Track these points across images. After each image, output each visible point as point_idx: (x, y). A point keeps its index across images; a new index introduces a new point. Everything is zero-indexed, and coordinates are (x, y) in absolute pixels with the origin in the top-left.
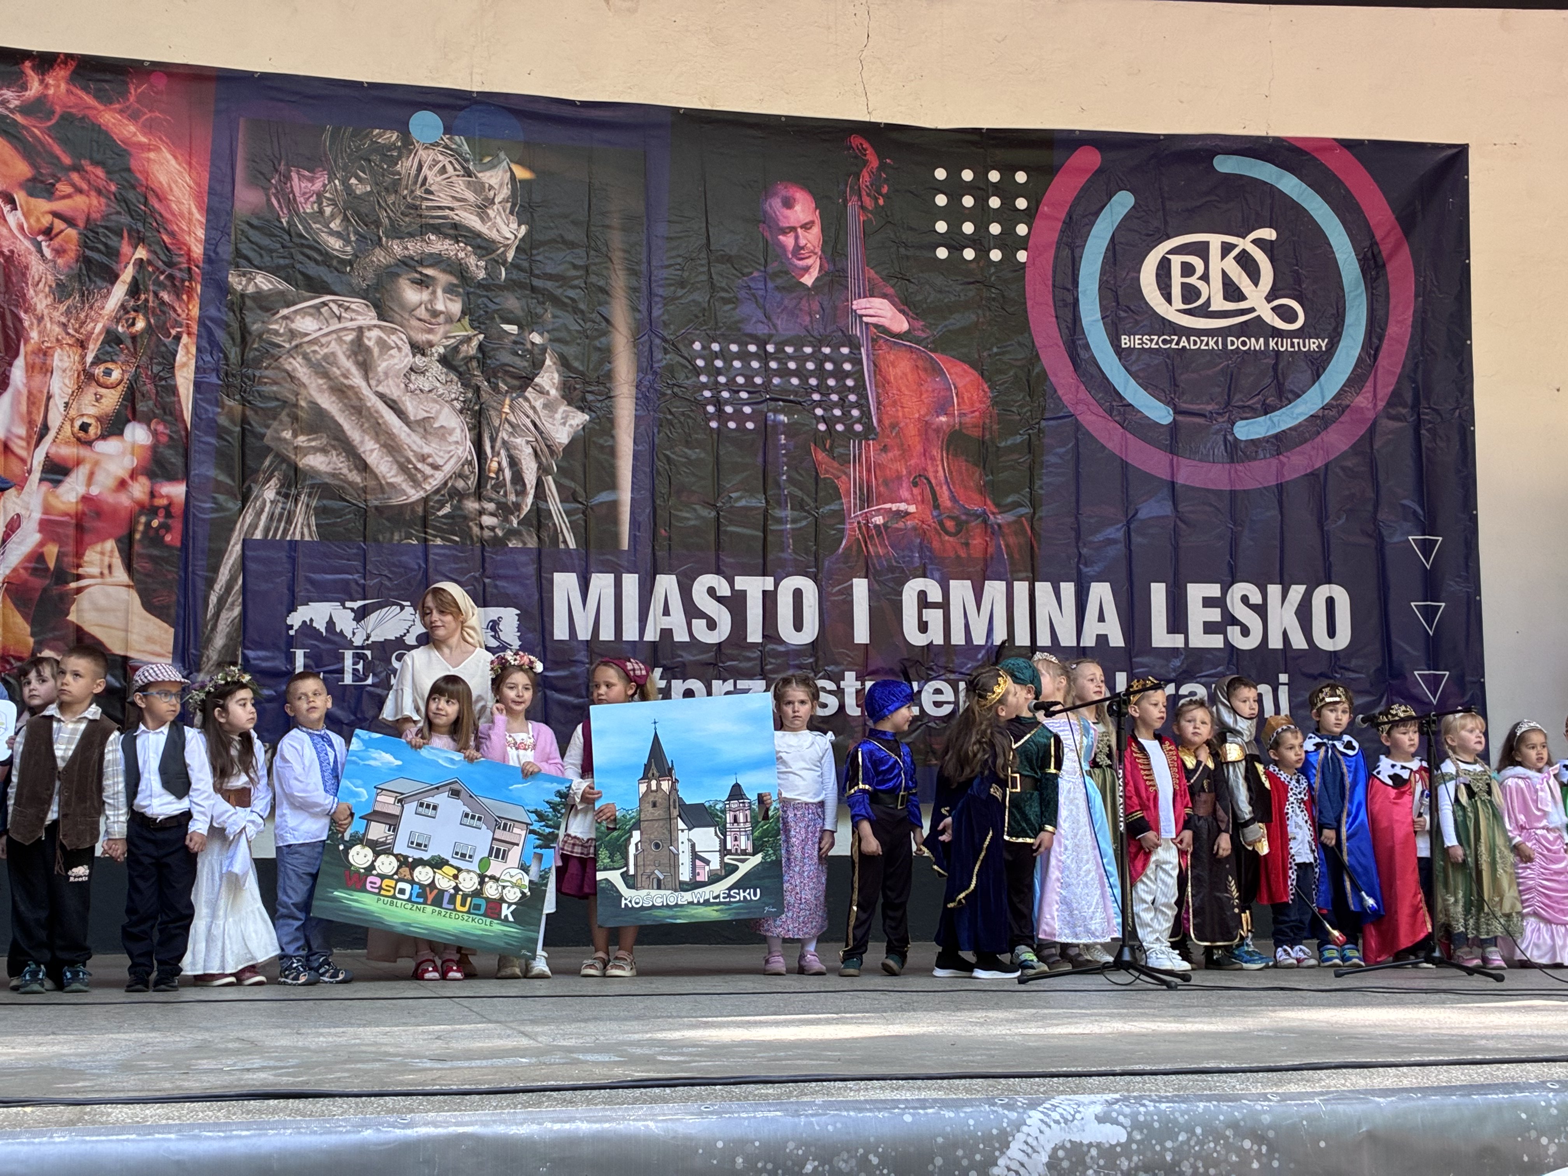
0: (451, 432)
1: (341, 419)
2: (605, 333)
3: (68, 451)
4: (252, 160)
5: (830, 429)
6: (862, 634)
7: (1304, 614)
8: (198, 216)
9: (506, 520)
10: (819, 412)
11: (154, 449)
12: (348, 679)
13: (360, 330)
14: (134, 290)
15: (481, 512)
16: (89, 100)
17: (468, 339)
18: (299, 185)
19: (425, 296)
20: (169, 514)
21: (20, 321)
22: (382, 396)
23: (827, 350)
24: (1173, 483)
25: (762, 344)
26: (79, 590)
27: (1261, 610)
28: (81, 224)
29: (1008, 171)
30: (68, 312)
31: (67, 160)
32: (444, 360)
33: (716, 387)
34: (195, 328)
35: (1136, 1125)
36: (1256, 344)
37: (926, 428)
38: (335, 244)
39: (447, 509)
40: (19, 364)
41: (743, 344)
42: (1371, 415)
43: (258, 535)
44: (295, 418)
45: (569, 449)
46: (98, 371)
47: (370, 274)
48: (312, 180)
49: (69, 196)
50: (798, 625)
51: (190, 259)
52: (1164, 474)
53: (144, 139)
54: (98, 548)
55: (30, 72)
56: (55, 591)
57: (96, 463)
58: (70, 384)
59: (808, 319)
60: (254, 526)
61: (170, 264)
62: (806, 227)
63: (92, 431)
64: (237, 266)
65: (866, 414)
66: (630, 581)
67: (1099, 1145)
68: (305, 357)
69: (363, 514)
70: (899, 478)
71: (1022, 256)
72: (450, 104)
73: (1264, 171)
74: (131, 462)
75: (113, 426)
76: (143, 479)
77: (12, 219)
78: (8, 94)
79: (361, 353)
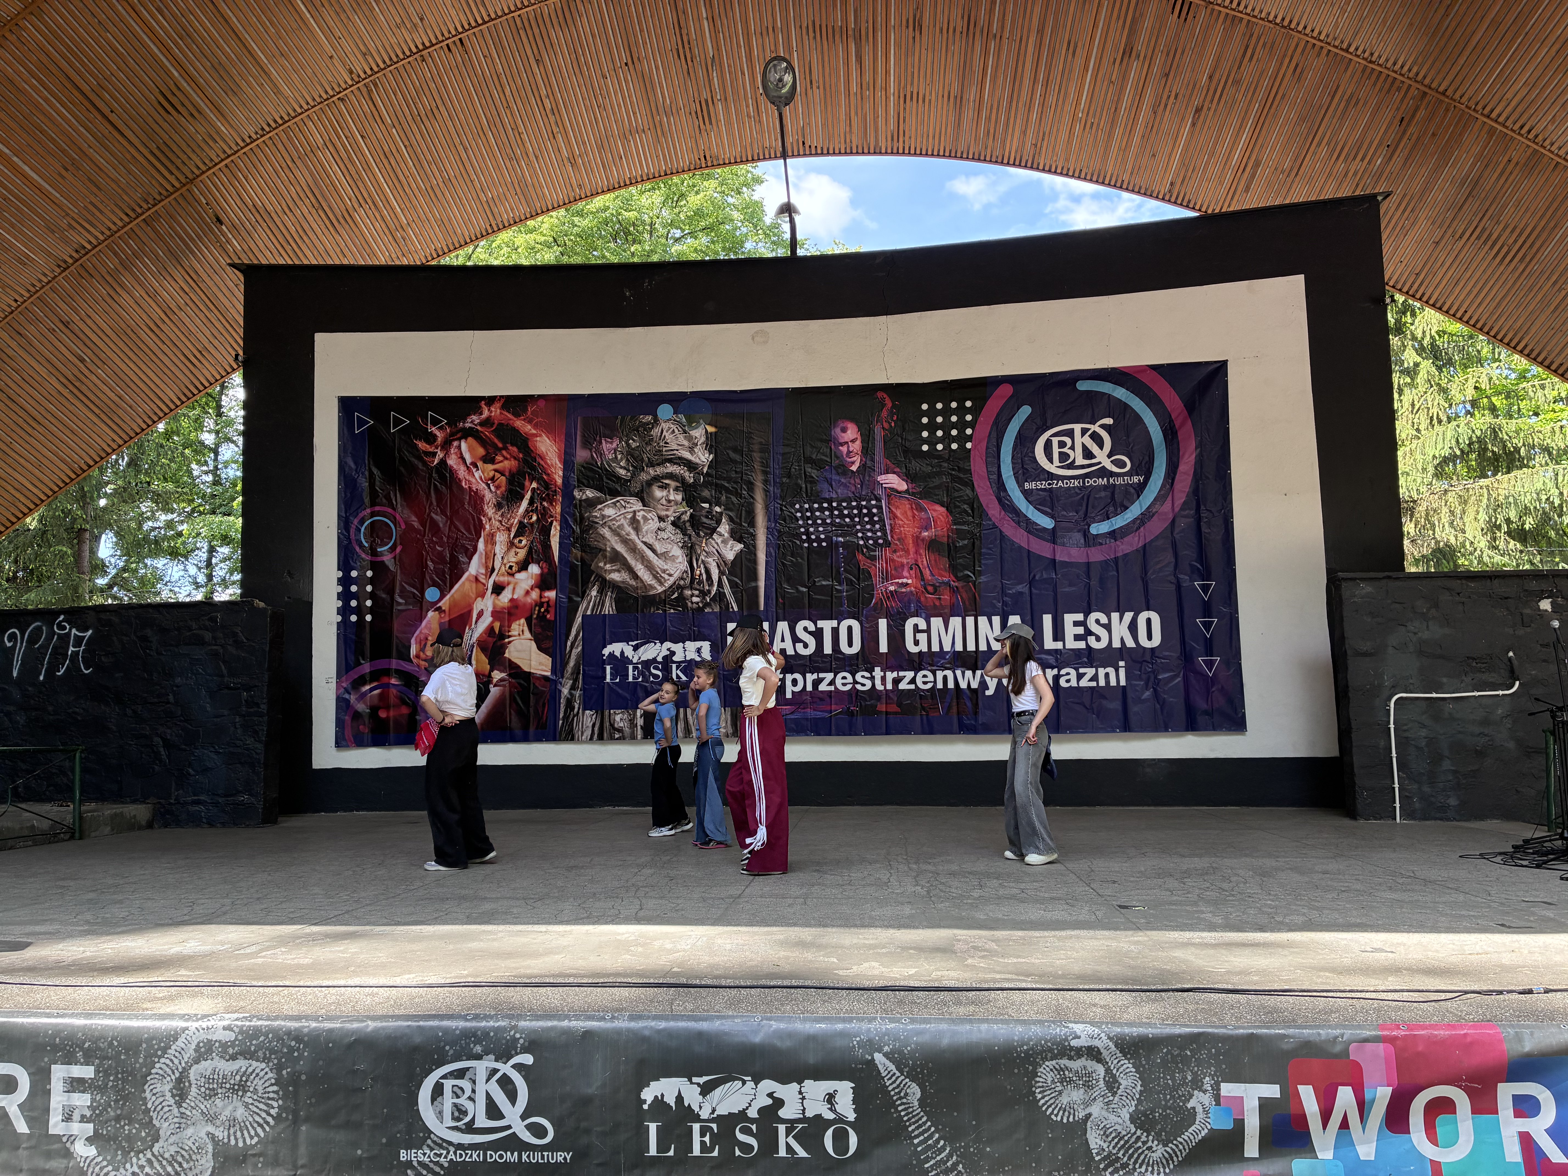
0: (677, 557)
1: (626, 555)
2: (752, 504)
3: (506, 579)
4: (583, 436)
5: (865, 543)
6: (883, 648)
7: (1133, 628)
8: (560, 465)
9: (704, 598)
10: (860, 535)
11: (542, 575)
12: (631, 679)
13: (635, 512)
14: (531, 502)
15: (692, 595)
16: (509, 416)
17: (686, 512)
18: (606, 446)
19: (665, 493)
20: (548, 606)
21: (481, 521)
22: (645, 543)
23: (863, 503)
24: (1054, 561)
25: (830, 502)
26: (509, 642)
27: (1108, 627)
28: (507, 474)
29: (961, 402)
30: (502, 515)
31: (500, 445)
32: (674, 524)
33: (807, 526)
34: (559, 517)
36: (1102, 482)
37: (917, 539)
38: (622, 472)
39: (676, 595)
40: (481, 540)
41: (820, 504)
42: (1171, 516)
43: (589, 613)
44: (605, 556)
45: (733, 562)
46: (516, 541)
47: (639, 485)
48: (611, 443)
49: (501, 462)
50: (850, 644)
51: (556, 486)
52: (1049, 555)
53: (534, 432)
54: (518, 622)
55: (484, 406)
56: (499, 643)
57: (516, 584)
58: (504, 548)
59: (853, 489)
60: (587, 608)
61: (547, 489)
62: (853, 441)
63: (514, 569)
64: (576, 486)
65: (885, 534)
68: (610, 528)
69: (637, 599)
70: (903, 566)
71: (969, 445)
72: (676, 399)
73: (1105, 387)
74: (531, 582)
75: (523, 566)
76: (537, 590)
77: (477, 475)
78: (474, 417)
79: (635, 523)
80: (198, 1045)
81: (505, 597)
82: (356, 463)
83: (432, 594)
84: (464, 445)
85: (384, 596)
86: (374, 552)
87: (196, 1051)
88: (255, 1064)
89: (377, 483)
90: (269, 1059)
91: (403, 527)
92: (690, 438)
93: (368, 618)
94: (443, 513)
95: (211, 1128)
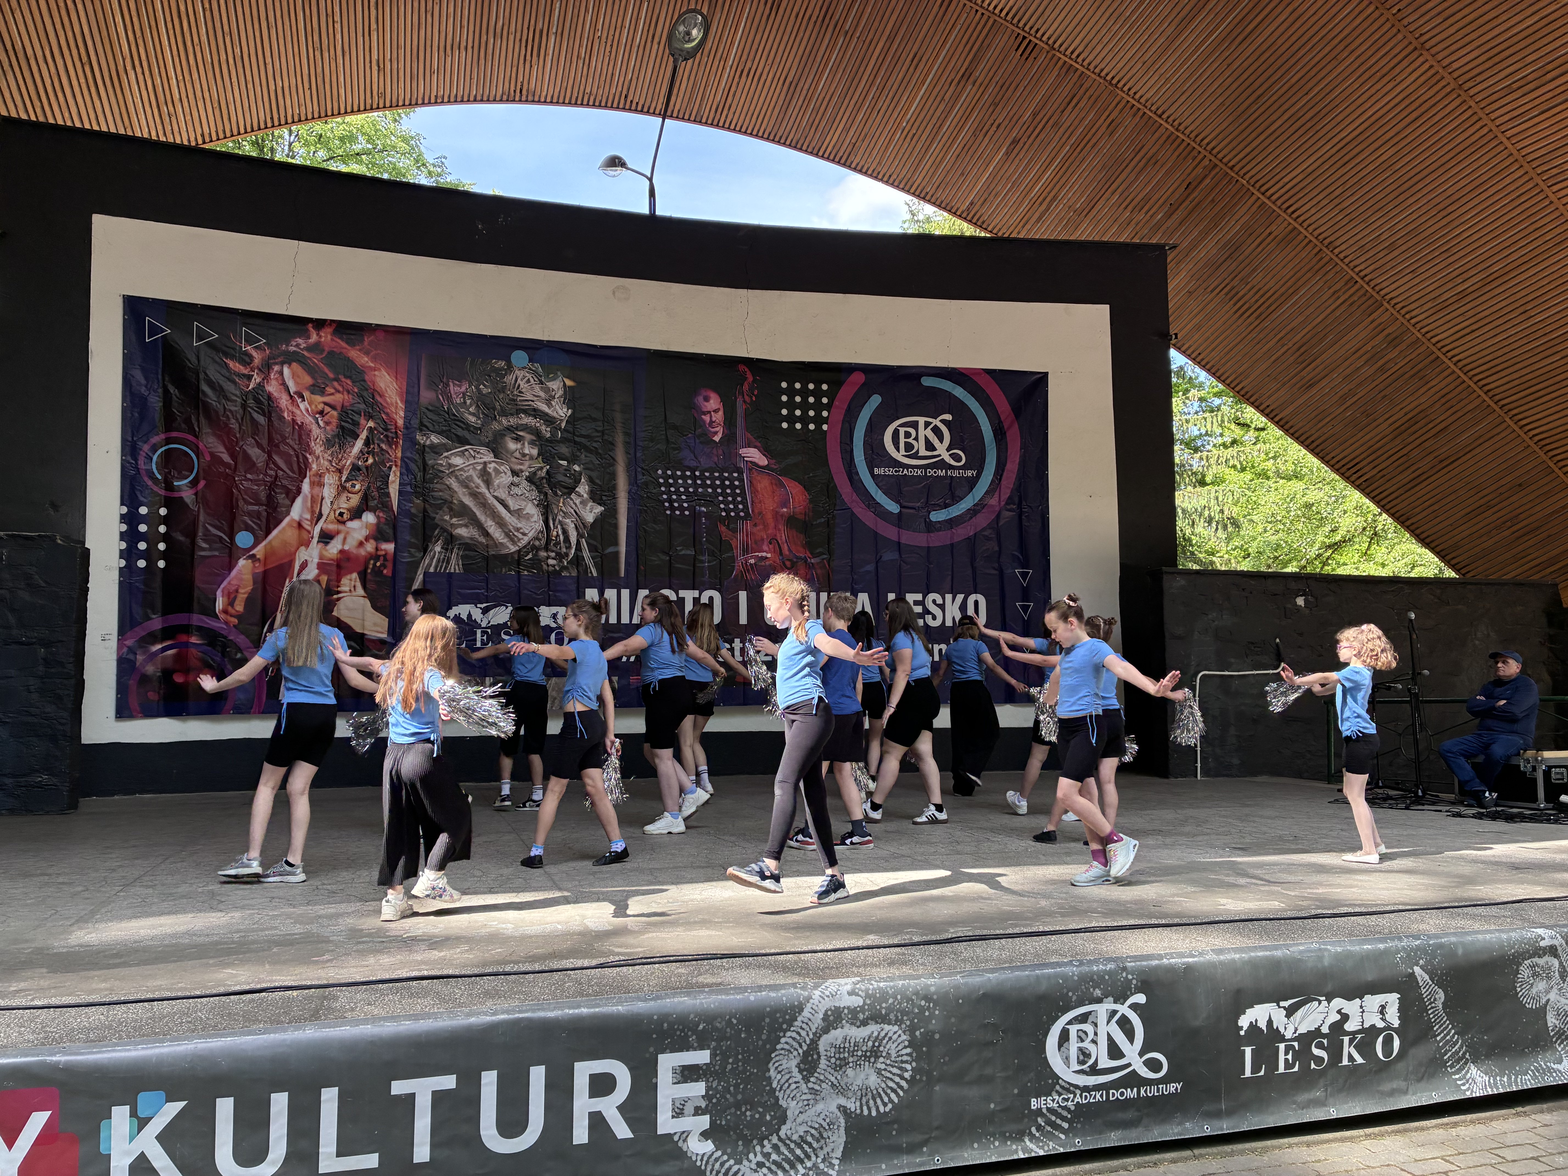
0: (532, 516)
1: (475, 510)
2: (613, 465)
3: (332, 527)
4: (429, 375)
5: (728, 515)
6: (743, 617)
8: (401, 405)
9: (561, 561)
10: (722, 506)
11: (378, 525)
12: (479, 644)
13: (485, 463)
14: (367, 443)
15: (548, 557)
16: (343, 344)
17: (541, 468)
18: (453, 389)
19: (519, 446)
20: (385, 559)
21: (307, 459)
22: (496, 498)
23: (726, 475)
24: (899, 543)
25: (693, 472)
26: (339, 599)
27: (942, 607)
28: (339, 408)
29: (818, 384)
30: (332, 454)
31: (331, 375)
32: (530, 480)
33: (669, 493)
34: (399, 463)
35: (868, 996)
36: (941, 473)
37: (776, 515)
38: (472, 419)
39: (530, 556)
40: (307, 480)
41: (683, 472)
42: (997, 509)
43: (432, 570)
44: (451, 509)
45: (594, 525)
46: (348, 485)
47: (490, 435)
48: (460, 386)
49: (332, 394)
51: (396, 427)
52: (895, 538)
53: (372, 365)
54: (348, 577)
55: (311, 329)
57: (348, 533)
58: (334, 492)
59: (716, 458)
60: (430, 565)
61: (386, 430)
62: (716, 411)
63: (345, 516)
64: (421, 430)
65: (746, 507)
66: (625, 593)
67: (848, 1008)
68: (456, 477)
69: (487, 559)
70: (763, 540)
71: (825, 427)
72: (532, 347)
73: (946, 385)
74: (365, 532)
75: (356, 514)
76: (372, 541)
77: (302, 406)
78: (300, 341)
79: (485, 476)
80: (826, 1014)
81: (334, 548)
82: (146, 378)
83: (243, 539)
84: (286, 371)
85: (181, 538)
86: (169, 487)
87: (824, 1019)
88: (887, 1027)
89: (175, 404)
90: (902, 1022)
91: (208, 458)
92: (547, 390)
93: (161, 564)
94: (259, 445)
95: (842, 1101)
